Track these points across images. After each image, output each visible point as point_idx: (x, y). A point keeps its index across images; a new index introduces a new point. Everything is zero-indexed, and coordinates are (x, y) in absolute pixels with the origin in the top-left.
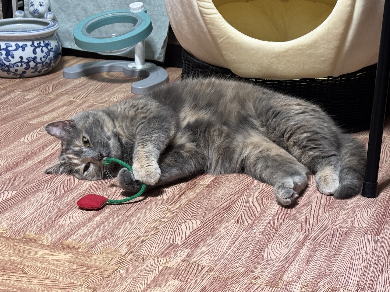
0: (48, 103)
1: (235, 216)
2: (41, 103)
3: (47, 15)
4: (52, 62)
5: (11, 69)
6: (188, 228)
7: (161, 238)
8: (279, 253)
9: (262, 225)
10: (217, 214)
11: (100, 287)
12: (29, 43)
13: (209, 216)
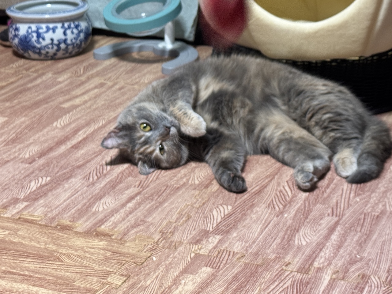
0: (79, 85)
1: (266, 201)
2: (72, 86)
4: (83, 43)
5: (42, 51)
6: (219, 214)
7: (193, 224)
8: (309, 238)
9: (292, 210)
11: (133, 274)
12: (59, 25)
13: (240, 201)
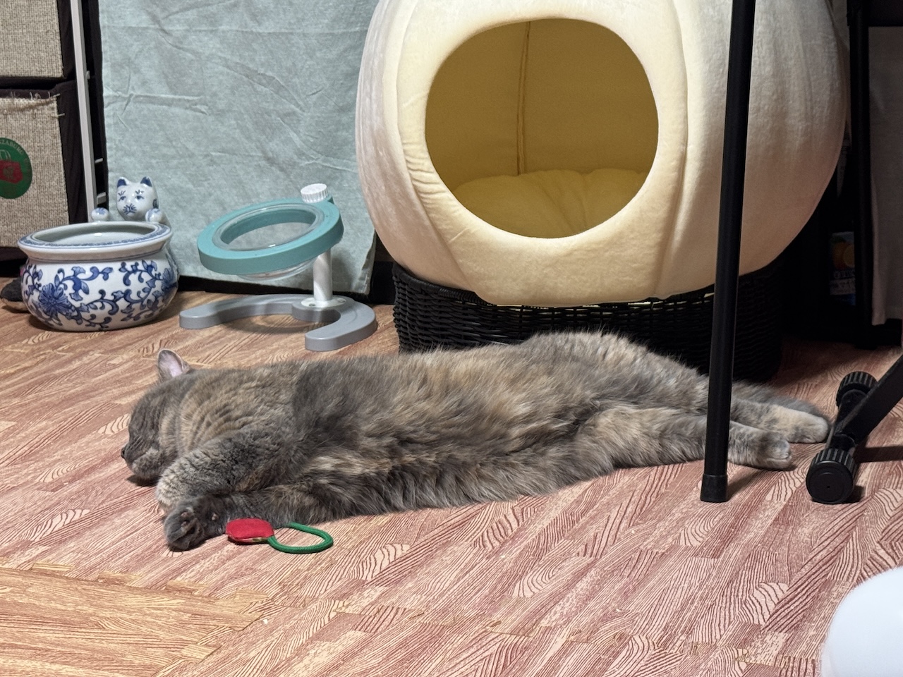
1: (471, 536)
2: (137, 371)
3: (150, 216)
4: (160, 299)
5: (83, 314)
6: (387, 557)
7: (338, 572)
8: (539, 587)
9: (516, 549)
10: (440, 534)
11: (227, 643)
12: (116, 266)
13: (426, 537)
